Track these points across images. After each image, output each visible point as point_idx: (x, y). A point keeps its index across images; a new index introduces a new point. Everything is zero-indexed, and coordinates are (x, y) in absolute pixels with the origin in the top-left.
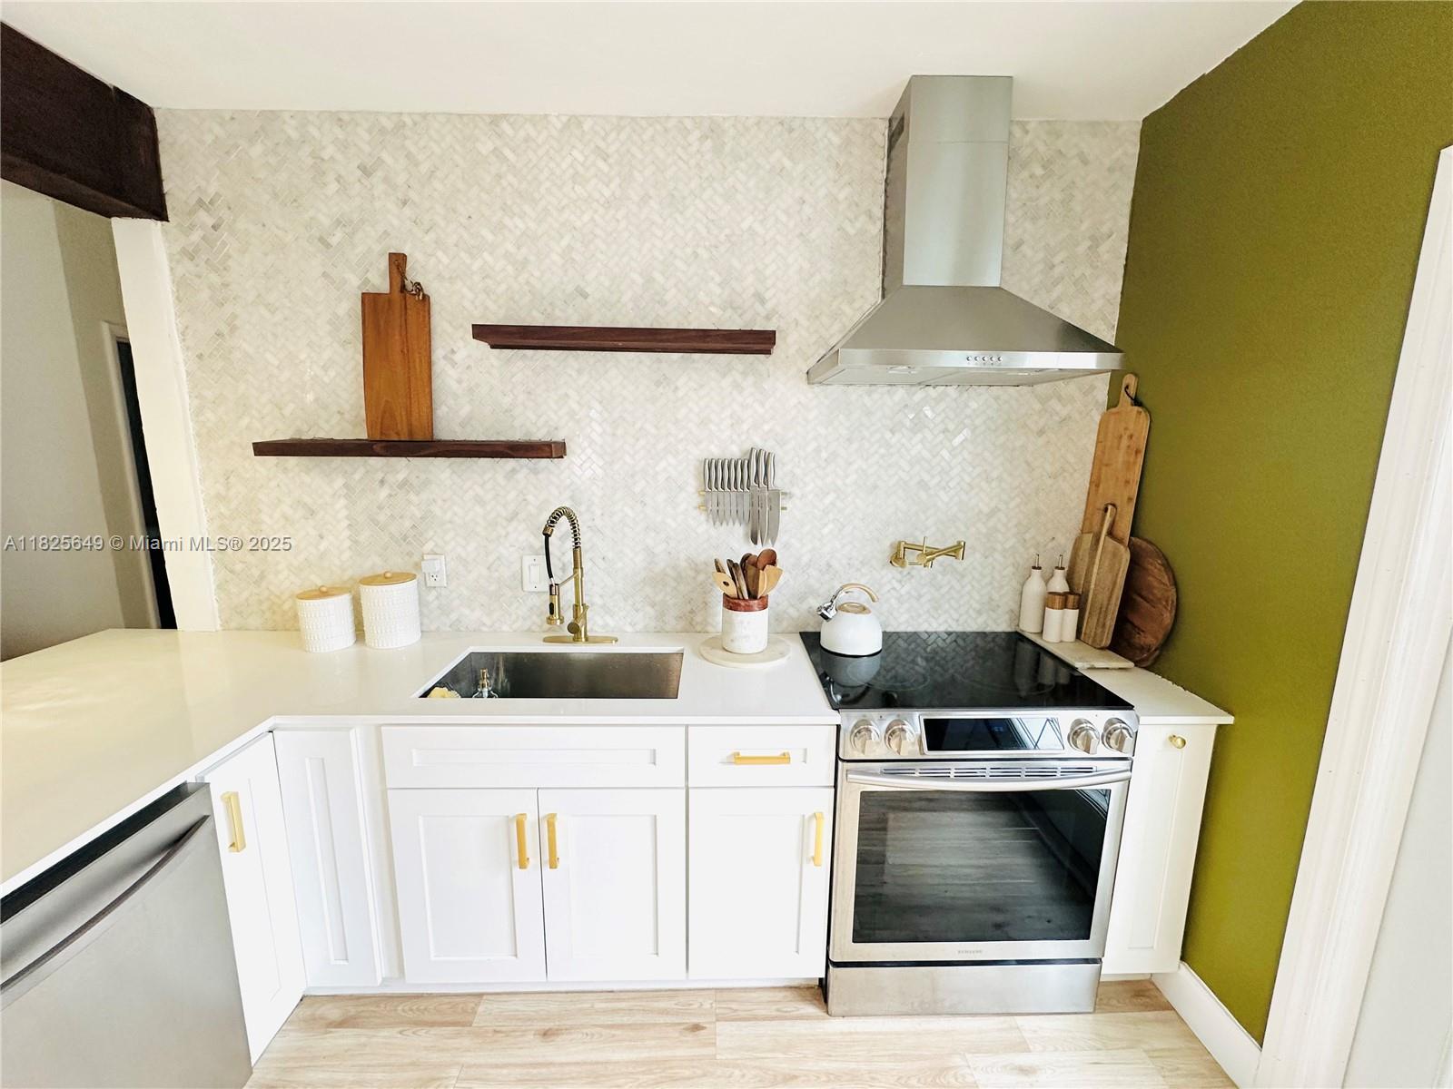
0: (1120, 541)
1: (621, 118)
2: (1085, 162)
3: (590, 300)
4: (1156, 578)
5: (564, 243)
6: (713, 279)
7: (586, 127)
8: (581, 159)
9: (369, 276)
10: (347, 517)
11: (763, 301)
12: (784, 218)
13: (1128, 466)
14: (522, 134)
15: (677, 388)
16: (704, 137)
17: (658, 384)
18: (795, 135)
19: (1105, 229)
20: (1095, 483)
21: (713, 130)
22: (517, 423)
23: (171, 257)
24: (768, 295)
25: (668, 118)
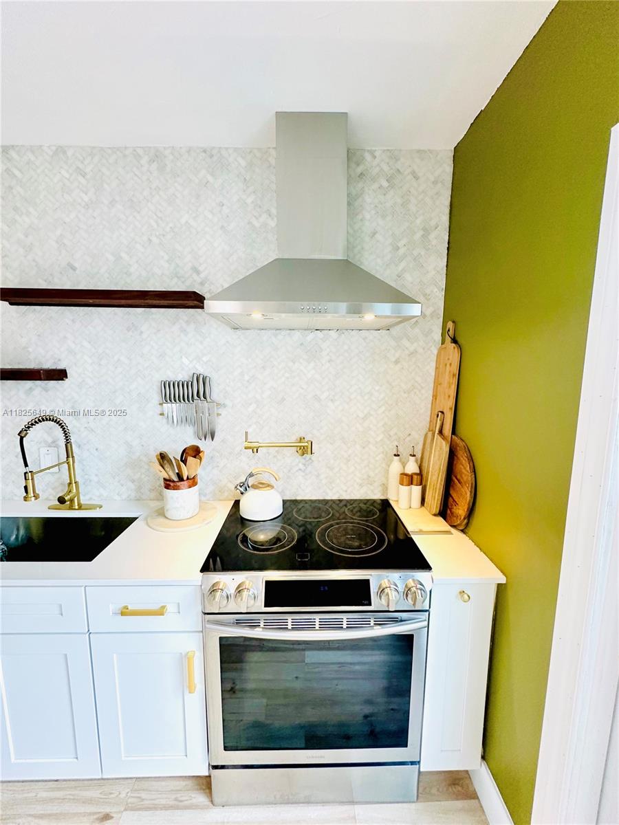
0: (445, 439)
1: (94, 148)
2: (417, 178)
4: (463, 468)
6: (163, 257)
7: (70, 153)
8: (67, 176)
11: (198, 273)
12: (210, 216)
14: (25, 159)
15: (142, 332)
16: (151, 161)
17: (128, 329)
18: (215, 158)
19: (433, 223)
20: (435, 396)
21: (157, 156)
24: (201, 269)
25: (126, 148)
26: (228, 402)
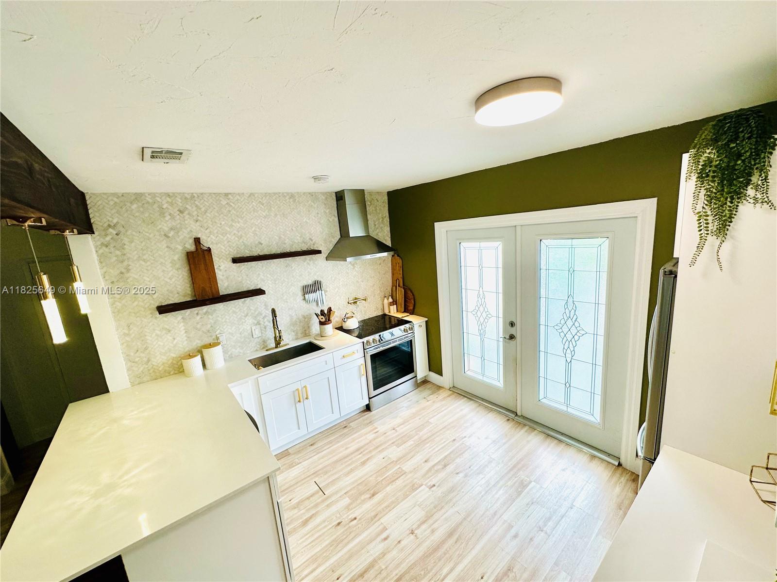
0: (401, 287)
1: (266, 193)
2: (378, 201)
3: (263, 245)
4: (410, 294)
5: (253, 229)
6: (298, 236)
7: (256, 196)
9: (186, 246)
10: (184, 329)
11: (312, 240)
12: (314, 218)
13: (399, 270)
14: (236, 198)
15: (292, 267)
16: (290, 198)
17: (286, 266)
19: (384, 215)
20: (393, 274)
21: (292, 196)
22: (244, 286)
23: (96, 247)
24: (313, 238)
25: (279, 193)
26: (328, 289)
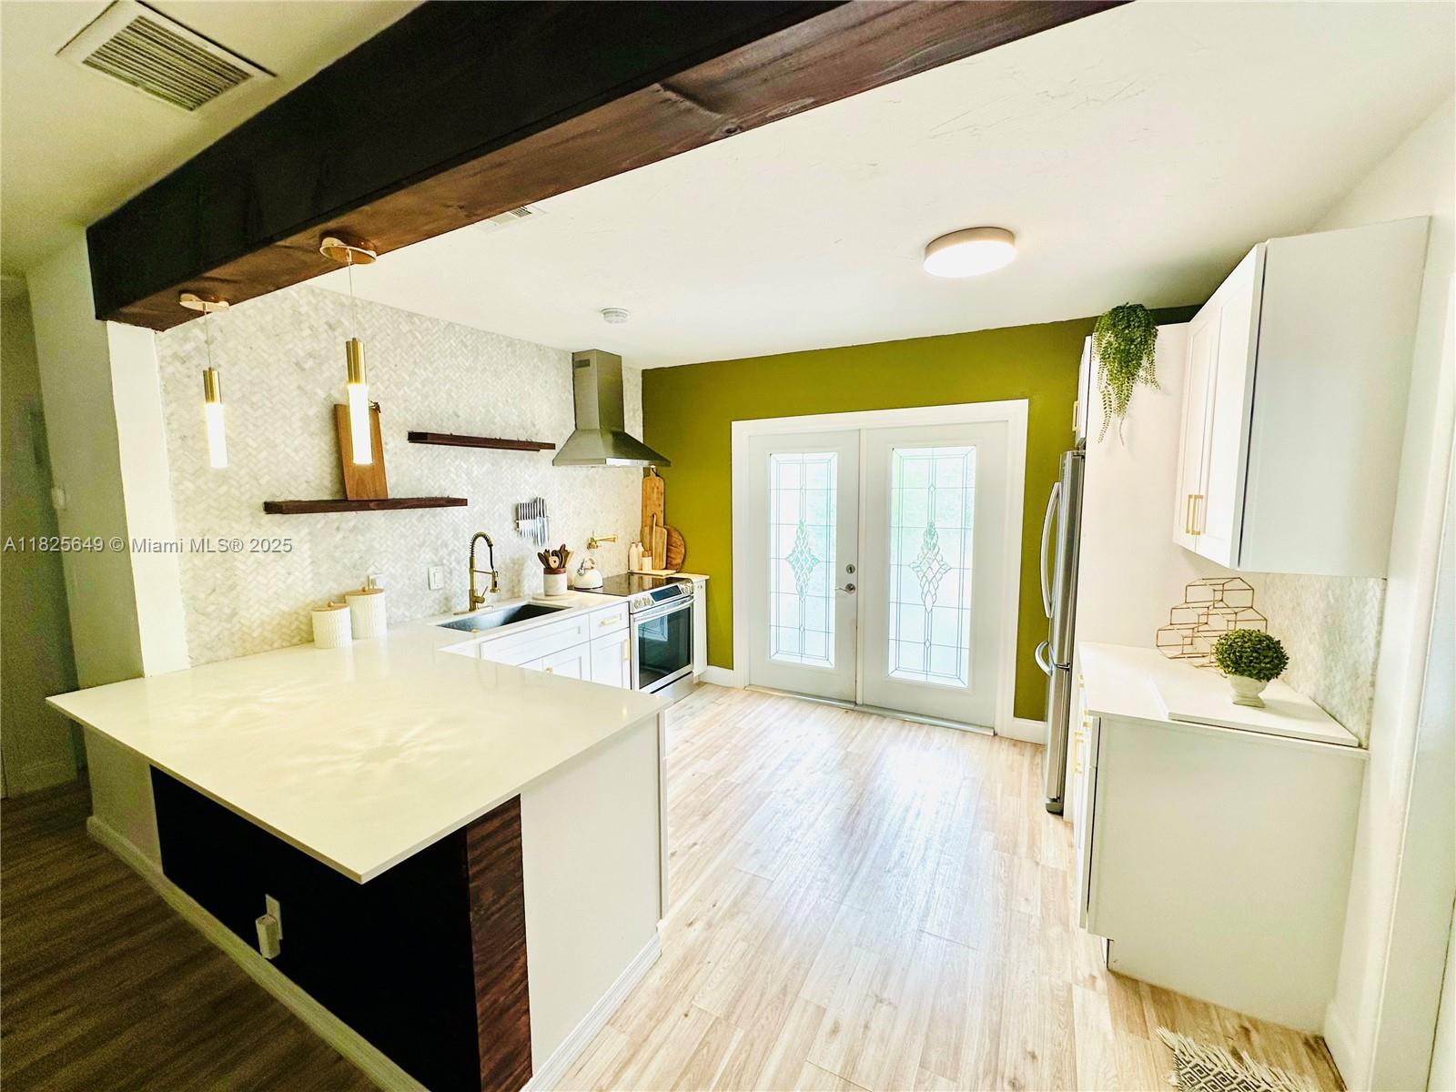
0: (661, 527)
1: (472, 329)
3: (460, 419)
4: (676, 538)
5: (447, 387)
6: (514, 413)
8: (454, 345)
9: (332, 392)
12: (540, 388)
13: (658, 499)
18: (542, 352)
20: (645, 506)
26: (553, 518)
